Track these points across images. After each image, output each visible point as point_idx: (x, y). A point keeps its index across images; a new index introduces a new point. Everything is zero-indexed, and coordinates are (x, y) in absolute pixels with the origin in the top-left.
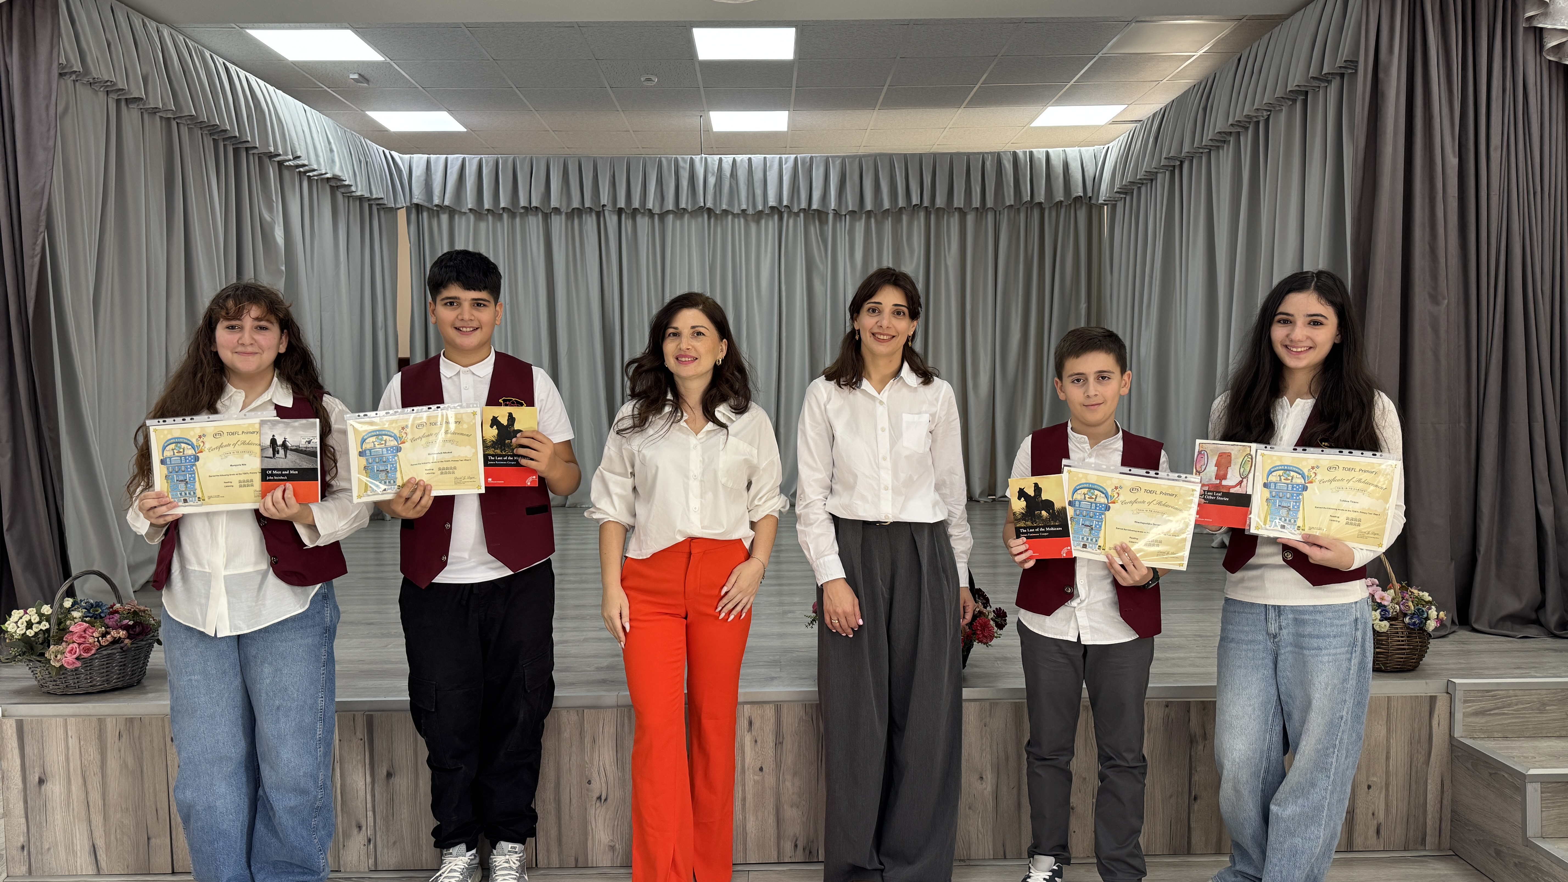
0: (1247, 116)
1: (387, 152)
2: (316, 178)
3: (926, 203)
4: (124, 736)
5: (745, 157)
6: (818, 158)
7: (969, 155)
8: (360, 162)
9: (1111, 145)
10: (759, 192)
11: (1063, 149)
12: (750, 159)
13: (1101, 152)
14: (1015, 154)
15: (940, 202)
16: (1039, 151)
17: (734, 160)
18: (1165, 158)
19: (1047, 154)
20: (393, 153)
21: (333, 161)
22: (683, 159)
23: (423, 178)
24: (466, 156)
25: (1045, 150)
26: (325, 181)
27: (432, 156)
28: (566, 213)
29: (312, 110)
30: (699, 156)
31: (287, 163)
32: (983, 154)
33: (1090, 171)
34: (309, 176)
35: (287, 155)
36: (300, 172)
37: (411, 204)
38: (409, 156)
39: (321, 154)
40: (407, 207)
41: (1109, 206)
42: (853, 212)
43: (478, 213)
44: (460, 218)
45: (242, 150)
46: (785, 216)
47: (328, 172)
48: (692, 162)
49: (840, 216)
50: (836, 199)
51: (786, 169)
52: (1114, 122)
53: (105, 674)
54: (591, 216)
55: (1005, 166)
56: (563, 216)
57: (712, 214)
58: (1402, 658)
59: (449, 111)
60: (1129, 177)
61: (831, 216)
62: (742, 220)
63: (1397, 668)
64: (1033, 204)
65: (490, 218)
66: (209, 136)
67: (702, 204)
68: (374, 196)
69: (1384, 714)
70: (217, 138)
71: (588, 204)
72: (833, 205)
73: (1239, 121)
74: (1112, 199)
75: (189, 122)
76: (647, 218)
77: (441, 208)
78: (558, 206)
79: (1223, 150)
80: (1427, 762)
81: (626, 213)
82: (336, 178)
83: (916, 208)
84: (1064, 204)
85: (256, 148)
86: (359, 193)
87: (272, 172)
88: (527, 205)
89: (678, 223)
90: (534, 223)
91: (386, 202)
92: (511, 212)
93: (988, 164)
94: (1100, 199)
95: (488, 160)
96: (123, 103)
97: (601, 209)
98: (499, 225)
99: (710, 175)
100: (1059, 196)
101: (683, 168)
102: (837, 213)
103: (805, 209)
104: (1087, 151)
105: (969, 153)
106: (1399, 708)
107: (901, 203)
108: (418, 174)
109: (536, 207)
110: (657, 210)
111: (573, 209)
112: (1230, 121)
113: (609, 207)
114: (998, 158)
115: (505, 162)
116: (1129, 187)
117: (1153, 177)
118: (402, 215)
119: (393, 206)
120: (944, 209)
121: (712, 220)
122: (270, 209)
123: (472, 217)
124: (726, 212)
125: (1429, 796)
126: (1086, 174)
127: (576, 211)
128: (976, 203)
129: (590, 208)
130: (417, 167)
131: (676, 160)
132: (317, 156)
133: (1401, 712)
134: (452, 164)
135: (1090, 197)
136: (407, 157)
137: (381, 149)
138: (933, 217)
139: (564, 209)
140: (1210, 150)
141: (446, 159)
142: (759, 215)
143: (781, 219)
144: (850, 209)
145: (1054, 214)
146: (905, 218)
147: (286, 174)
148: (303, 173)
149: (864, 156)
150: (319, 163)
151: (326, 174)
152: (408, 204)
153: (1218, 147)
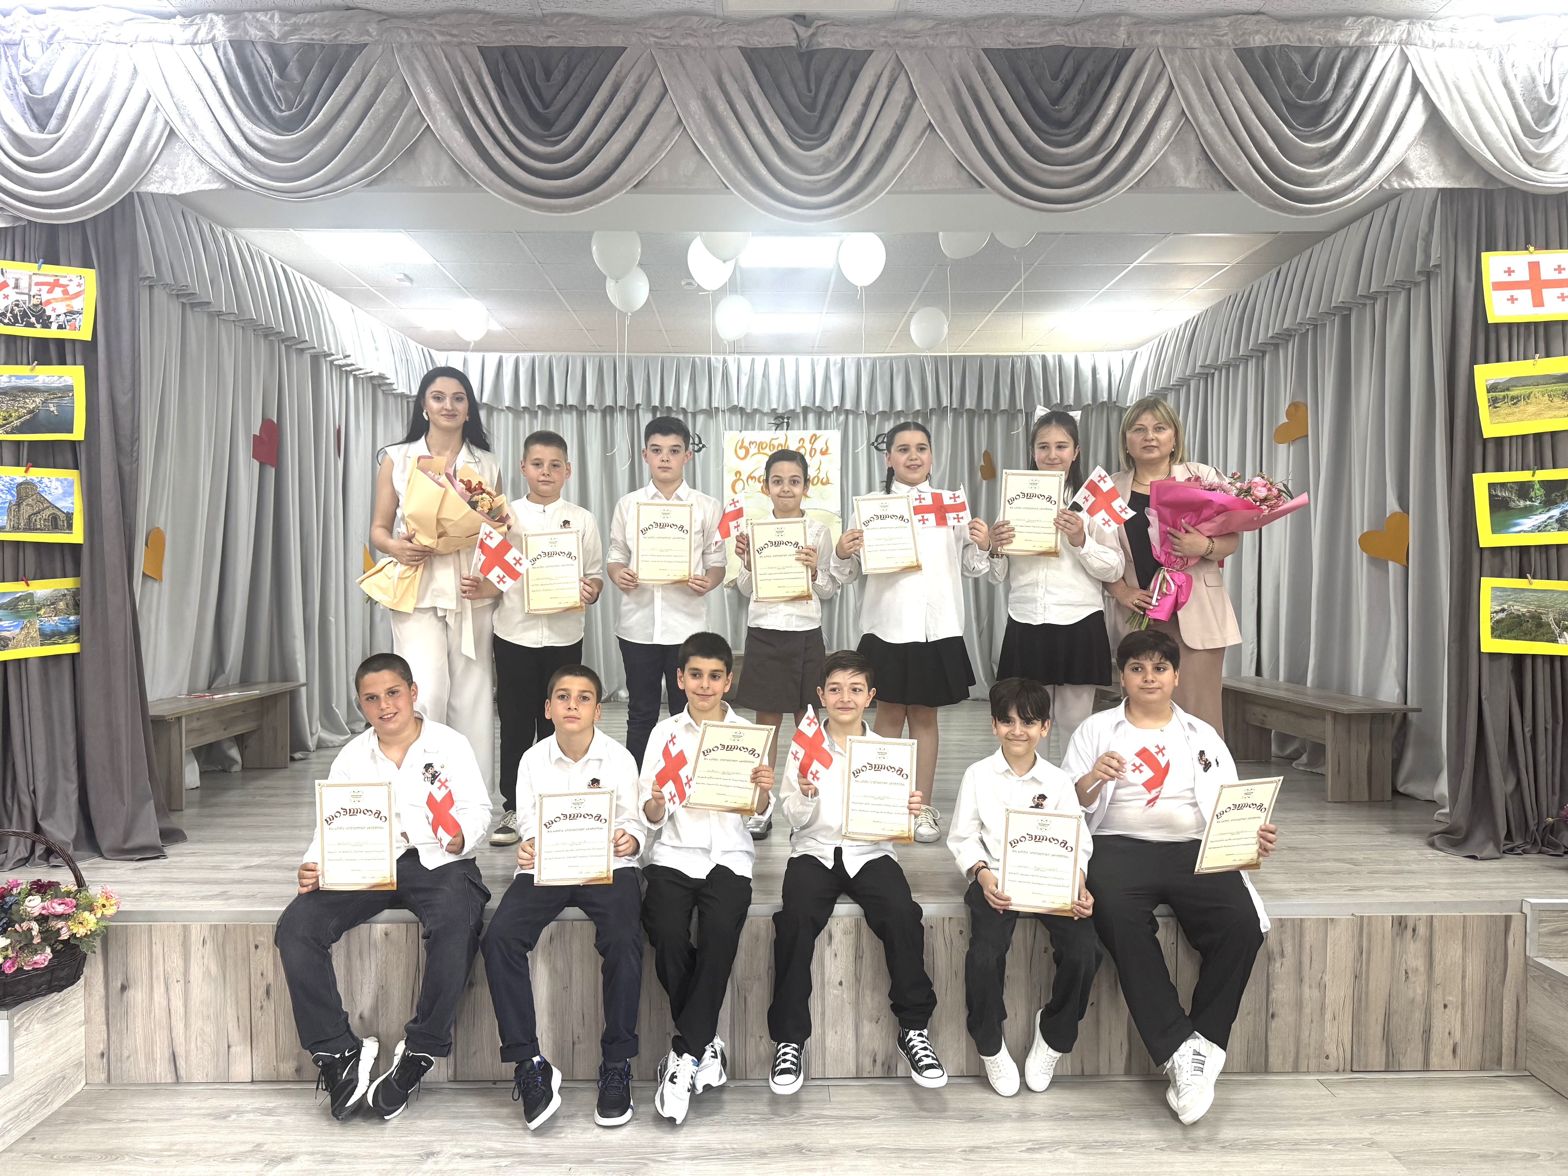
1: (425, 349)
2: (362, 376)
3: (955, 405)
4: (208, 943)
5: (778, 358)
6: (850, 361)
7: (997, 358)
8: (401, 358)
9: (1138, 351)
10: (791, 392)
11: (1092, 355)
12: (782, 360)
13: (1129, 360)
14: (1044, 358)
16: (1067, 356)
17: (766, 361)
18: (1199, 366)
19: (1076, 359)
20: (430, 350)
21: (378, 360)
22: (716, 359)
24: (503, 354)
25: (1073, 355)
26: (371, 379)
27: (469, 353)
28: (600, 411)
29: (359, 309)
30: (733, 357)
31: (338, 362)
32: (1013, 357)
33: (1117, 379)
34: (357, 375)
35: (338, 354)
36: (348, 370)
39: (367, 353)
42: (883, 413)
43: (514, 410)
47: (373, 370)
48: (725, 361)
50: (867, 400)
51: (818, 371)
54: (624, 414)
55: (1034, 370)
56: (597, 414)
57: (744, 413)
66: (263, 338)
67: (735, 403)
69: (1460, 934)
71: (621, 403)
78: (592, 404)
80: (1503, 982)
82: (382, 377)
83: (945, 410)
85: (312, 347)
86: (399, 391)
88: (562, 403)
89: (710, 417)
92: (546, 409)
93: (1018, 367)
95: (525, 357)
96: (189, 307)
97: (634, 408)
99: (742, 375)
100: (1088, 398)
101: (717, 368)
103: (838, 408)
104: (1115, 356)
106: (1475, 927)
107: (931, 404)
109: (571, 406)
110: (690, 410)
111: (606, 407)
113: (643, 406)
114: (1028, 361)
115: (541, 360)
120: (973, 411)
121: (744, 419)
124: (756, 411)
125: (1505, 1016)
126: (1112, 378)
127: (608, 409)
128: (1005, 405)
129: (623, 407)
131: (710, 360)
132: (363, 354)
133: (1477, 932)
134: (489, 362)
135: (1115, 403)
136: (444, 354)
137: (420, 347)
139: (597, 407)
142: (790, 415)
147: (336, 372)
150: (365, 362)
151: (371, 372)
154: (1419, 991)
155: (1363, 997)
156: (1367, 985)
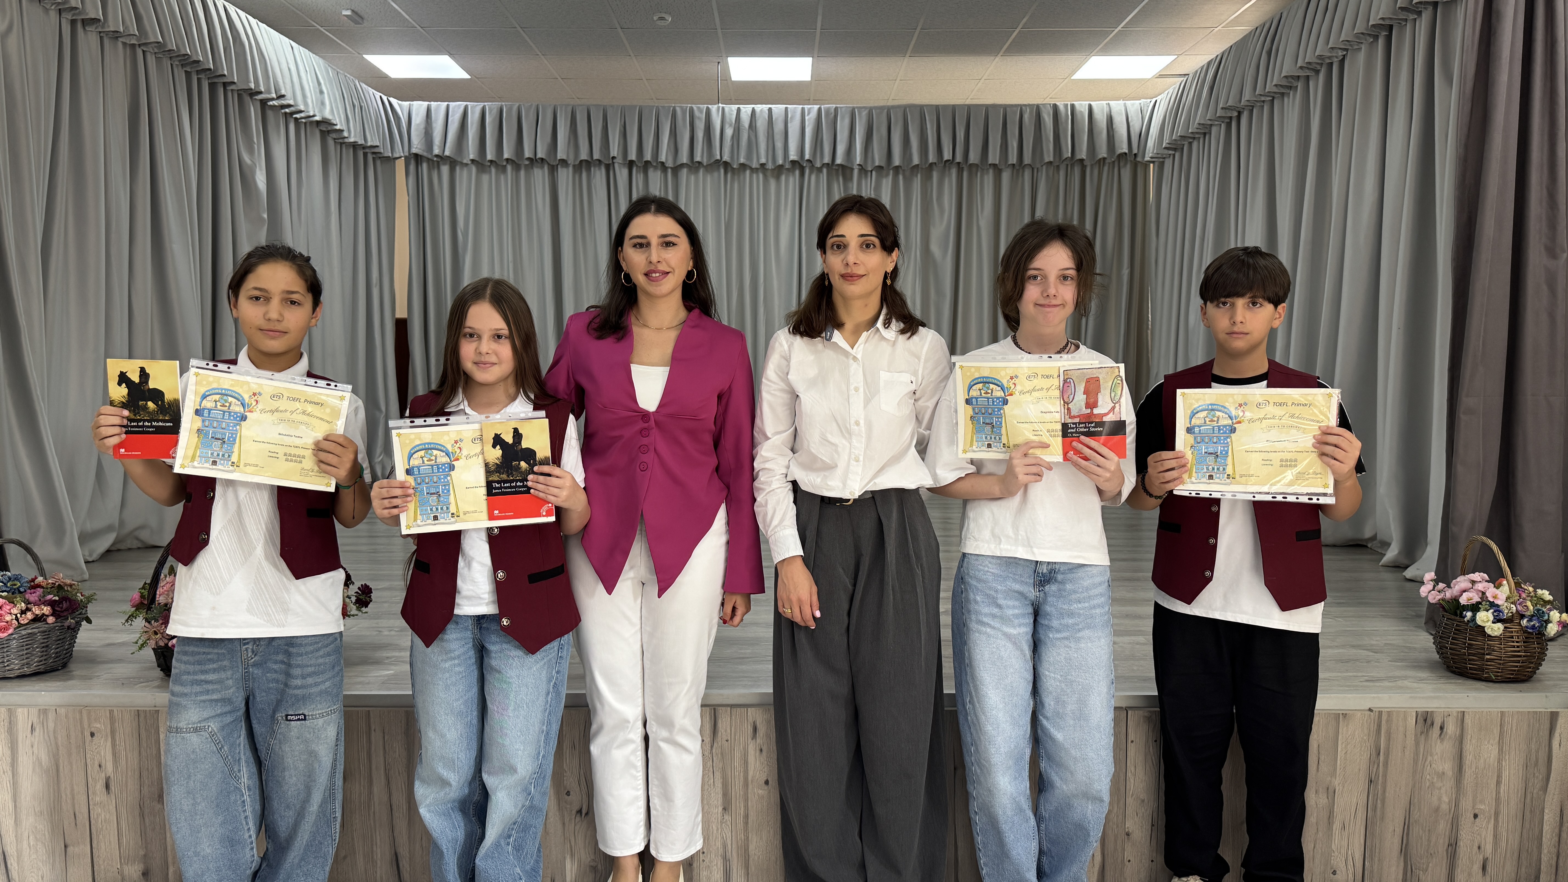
0: (1320, 57)
1: (385, 98)
2: (303, 120)
3: (959, 159)
4: (37, 730)
5: (765, 107)
6: (843, 109)
7: (1005, 107)
8: (354, 106)
9: (1159, 98)
10: (779, 145)
11: (1107, 102)
12: (770, 109)
13: (1148, 106)
14: (1055, 107)
15: (974, 158)
16: (1081, 105)
17: (753, 111)
18: (1222, 108)
19: (1090, 107)
20: (391, 99)
21: (323, 103)
22: (698, 108)
23: (423, 126)
24: (468, 103)
25: (1088, 103)
26: (315, 125)
27: (432, 103)
28: (574, 166)
29: (301, 48)
30: (716, 106)
31: (271, 103)
32: (1021, 106)
33: (1136, 126)
34: (296, 119)
35: (270, 93)
36: (286, 113)
37: (410, 154)
38: (408, 103)
39: (308, 95)
40: (406, 157)
41: (1156, 164)
42: (880, 168)
43: (480, 164)
44: (461, 169)
45: (219, 85)
46: (807, 171)
47: (317, 114)
48: (708, 112)
49: (866, 172)
50: (861, 153)
51: (808, 120)
52: (1161, 76)
53: (25, 657)
54: (600, 169)
55: (1044, 119)
56: (571, 169)
57: (729, 169)
58: (1517, 666)
59: (451, 55)
60: (1180, 131)
61: (856, 172)
62: (761, 176)
63: (1510, 678)
64: (1074, 161)
65: (493, 170)
66: (180, 67)
67: (718, 157)
68: (369, 144)
69: (1496, 731)
70: (189, 70)
71: (596, 156)
72: (858, 160)
73: (1309, 63)
74: (1159, 156)
75: (156, 50)
76: (659, 173)
77: (442, 158)
78: (565, 157)
79: (1289, 97)
80: (1545, 788)
81: (637, 166)
82: (325, 122)
83: (947, 164)
84: (1107, 161)
85: (234, 83)
86: (352, 140)
87: (253, 112)
88: (532, 156)
89: (693, 177)
90: (540, 176)
91: (382, 151)
92: (515, 164)
93: (1026, 116)
94: (1146, 155)
95: (492, 107)
96: (79, 25)
97: (611, 162)
98: (502, 177)
99: (727, 126)
100: (1102, 152)
101: (699, 118)
102: (862, 169)
103: (828, 164)
104: (1133, 105)
105: (1005, 105)
106: (1514, 725)
107: (932, 158)
108: (418, 122)
109: (542, 159)
110: (670, 164)
111: (581, 161)
112: (1299, 64)
113: (619, 160)
114: (1037, 111)
115: (510, 109)
116: (1179, 143)
117: (1207, 131)
118: (400, 165)
119: (390, 155)
120: (977, 165)
121: (729, 175)
122: (251, 151)
123: (474, 169)
124: (743, 166)
125: (1546, 828)
126: (1131, 129)
127: (584, 164)
128: (1013, 159)
129: (599, 161)
130: (417, 115)
131: (691, 110)
132: (304, 96)
133: (1516, 729)
134: (453, 111)
135: (1135, 155)
136: (406, 104)
137: (378, 95)
138: (965, 174)
139: (571, 161)
140: (1273, 98)
141: (448, 106)
142: (779, 170)
143: (802, 174)
144: (877, 164)
145: (1096, 172)
146: (935, 175)
147: (270, 114)
148: (289, 114)
149: (893, 107)
150: (306, 104)
151: (314, 116)
152: (407, 154)
153: (1283, 94)
154: (1445, 799)
155: (1379, 805)
156: (1384, 792)
